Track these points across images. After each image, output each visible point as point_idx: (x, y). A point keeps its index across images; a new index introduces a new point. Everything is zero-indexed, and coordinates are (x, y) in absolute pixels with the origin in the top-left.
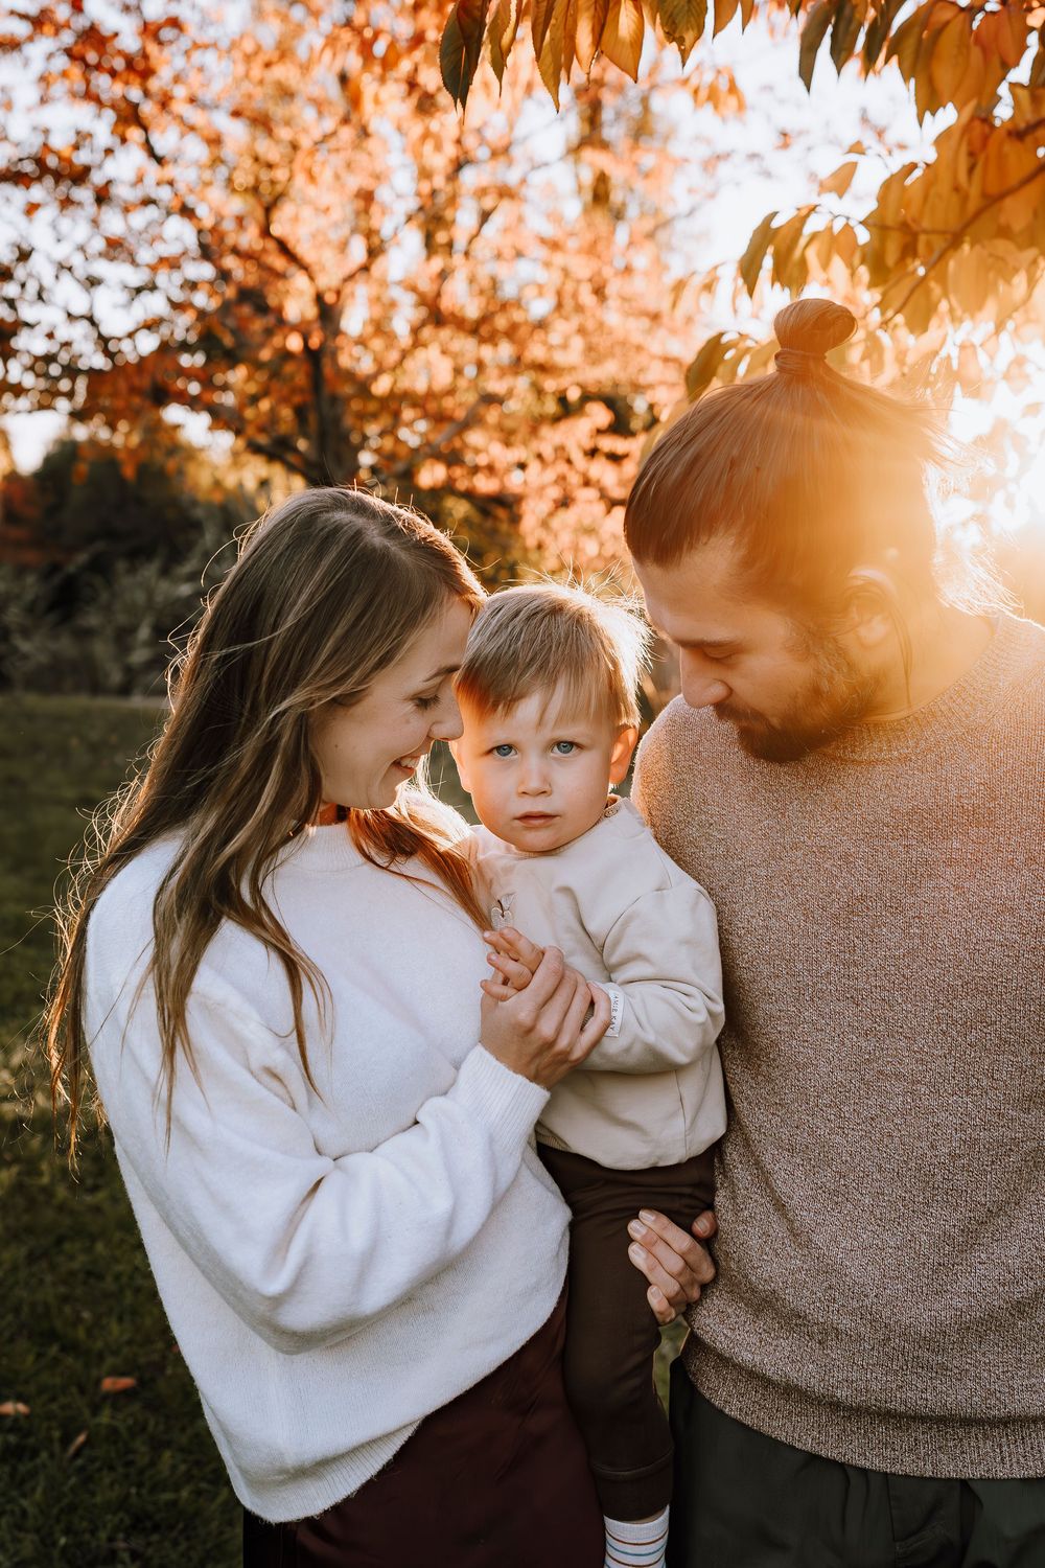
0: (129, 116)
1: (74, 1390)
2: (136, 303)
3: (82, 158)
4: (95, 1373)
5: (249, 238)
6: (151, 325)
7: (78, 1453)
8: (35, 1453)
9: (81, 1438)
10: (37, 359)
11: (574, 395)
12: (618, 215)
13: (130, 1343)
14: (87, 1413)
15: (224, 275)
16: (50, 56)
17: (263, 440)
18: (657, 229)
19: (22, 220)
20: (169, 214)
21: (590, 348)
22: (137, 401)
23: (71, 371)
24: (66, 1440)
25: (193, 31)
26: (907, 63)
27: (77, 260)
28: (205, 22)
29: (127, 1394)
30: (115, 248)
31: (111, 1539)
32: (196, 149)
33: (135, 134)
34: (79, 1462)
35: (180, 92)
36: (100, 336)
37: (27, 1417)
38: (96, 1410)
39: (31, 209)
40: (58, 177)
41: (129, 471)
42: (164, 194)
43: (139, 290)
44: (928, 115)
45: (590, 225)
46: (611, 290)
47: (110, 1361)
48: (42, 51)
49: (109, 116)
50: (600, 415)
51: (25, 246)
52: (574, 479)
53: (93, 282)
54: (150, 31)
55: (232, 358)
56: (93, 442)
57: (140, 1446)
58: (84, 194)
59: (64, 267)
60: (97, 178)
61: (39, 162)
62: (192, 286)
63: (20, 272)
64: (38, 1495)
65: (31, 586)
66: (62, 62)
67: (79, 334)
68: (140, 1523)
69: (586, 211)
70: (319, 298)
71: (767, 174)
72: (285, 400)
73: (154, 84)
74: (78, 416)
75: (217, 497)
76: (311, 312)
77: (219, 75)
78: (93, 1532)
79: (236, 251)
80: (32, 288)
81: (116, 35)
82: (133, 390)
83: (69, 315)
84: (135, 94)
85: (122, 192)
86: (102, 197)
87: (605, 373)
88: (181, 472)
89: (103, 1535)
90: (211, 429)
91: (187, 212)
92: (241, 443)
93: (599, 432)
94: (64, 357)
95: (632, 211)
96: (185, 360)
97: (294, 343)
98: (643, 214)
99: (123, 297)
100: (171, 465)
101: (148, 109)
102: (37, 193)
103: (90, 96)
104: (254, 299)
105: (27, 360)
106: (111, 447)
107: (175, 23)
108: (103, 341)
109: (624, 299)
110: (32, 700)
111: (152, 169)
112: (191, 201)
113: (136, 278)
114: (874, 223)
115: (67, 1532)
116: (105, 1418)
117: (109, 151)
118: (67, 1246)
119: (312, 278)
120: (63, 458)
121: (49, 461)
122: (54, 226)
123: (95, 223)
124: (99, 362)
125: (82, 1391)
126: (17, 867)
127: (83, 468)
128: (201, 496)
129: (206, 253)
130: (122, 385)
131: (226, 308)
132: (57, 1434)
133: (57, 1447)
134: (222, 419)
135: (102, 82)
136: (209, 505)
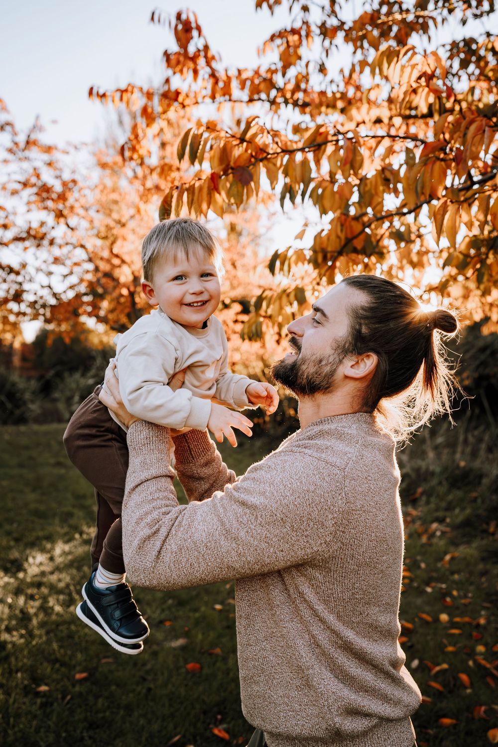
0: (60, 215)
1: (65, 680)
2: (66, 280)
3: (44, 230)
4: (73, 673)
5: (106, 254)
6: (72, 287)
7: (68, 703)
8: (52, 704)
9: (69, 697)
10: (31, 303)
11: (227, 301)
12: (240, 234)
13: (85, 660)
14: (70, 688)
15: (97, 269)
16: (30, 196)
17: (116, 326)
18: (255, 238)
19: (23, 254)
20: (75, 247)
21: (231, 284)
22: (68, 315)
23: (44, 306)
24: (63, 698)
25: (81, 184)
26: (315, 200)
27: (44, 267)
28: (86, 178)
29: (85, 679)
30: (56, 260)
31: (82, 732)
32: (84, 224)
33: (62, 220)
34: (68, 706)
35: (77, 205)
36: (54, 293)
37: (49, 691)
38: (74, 686)
39: (26, 249)
40: (35, 237)
41: (67, 340)
42: (74, 241)
43: (67, 275)
44: (323, 215)
45: (229, 240)
46: (238, 264)
47: (78, 668)
48: (28, 194)
49: (52, 215)
50: (237, 307)
51: (24, 263)
52: (230, 332)
53: (50, 274)
54: (64, 184)
55: (101, 297)
56: (53, 331)
57: (91, 698)
58: (46, 242)
59: (38, 270)
60: (49, 237)
61: (28, 232)
62: (88, 272)
63: (22, 272)
64: (54, 718)
65: (34, 384)
66: (34, 198)
67: (45, 293)
68: (92, 726)
69: (229, 234)
70: (133, 273)
71: (290, 219)
72: (122, 312)
73: (68, 204)
74: (47, 321)
75: (100, 348)
76: (131, 278)
77: (91, 197)
78: (75, 731)
79: (102, 259)
80: (27, 278)
81: (53, 186)
82: (66, 311)
83: (42, 287)
84: (61, 206)
85: (58, 241)
86: (52, 243)
87: (238, 293)
88: (86, 339)
89: (78, 731)
90: (96, 323)
91: (82, 246)
92: (108, 327)
93: (238, 314)
94: (41, 302)
95: (244, 233)
96: (86, 299)
97: (125, 292)
98: (249, 234)
99: (61, 278)
100: (82, 337)
101: (65, 212)
102: (27, 243)
103: (46, 208)
104: (108, 275)
105: (28, 304)
106: (60, 333)
107: (74, 182)
108: (55, 295)
109: (243, 266)
110: (35, 427)
111: (69, 232)
112: (83, 243)
113: (66, 271)
114: (314, 249)
115: (66, 731)
116: (77, 689)
117: (53, 228)
118: (61, 628)
119: (129, 266)
120: (42, 337)
121: (38, 338)
122: (34, 254)
123: (49, 251)
124: (53, 302)
125: (69, 679)
126: (34, 490)
127: (50, 341)
128: (94, 348)
129: (90, 260)
130: (62, 310)
131: (98, 280)
132: (60, 696)
133: (60, 701)
134: (100, 320)
135: (50, 204)
136: (97, 351)
